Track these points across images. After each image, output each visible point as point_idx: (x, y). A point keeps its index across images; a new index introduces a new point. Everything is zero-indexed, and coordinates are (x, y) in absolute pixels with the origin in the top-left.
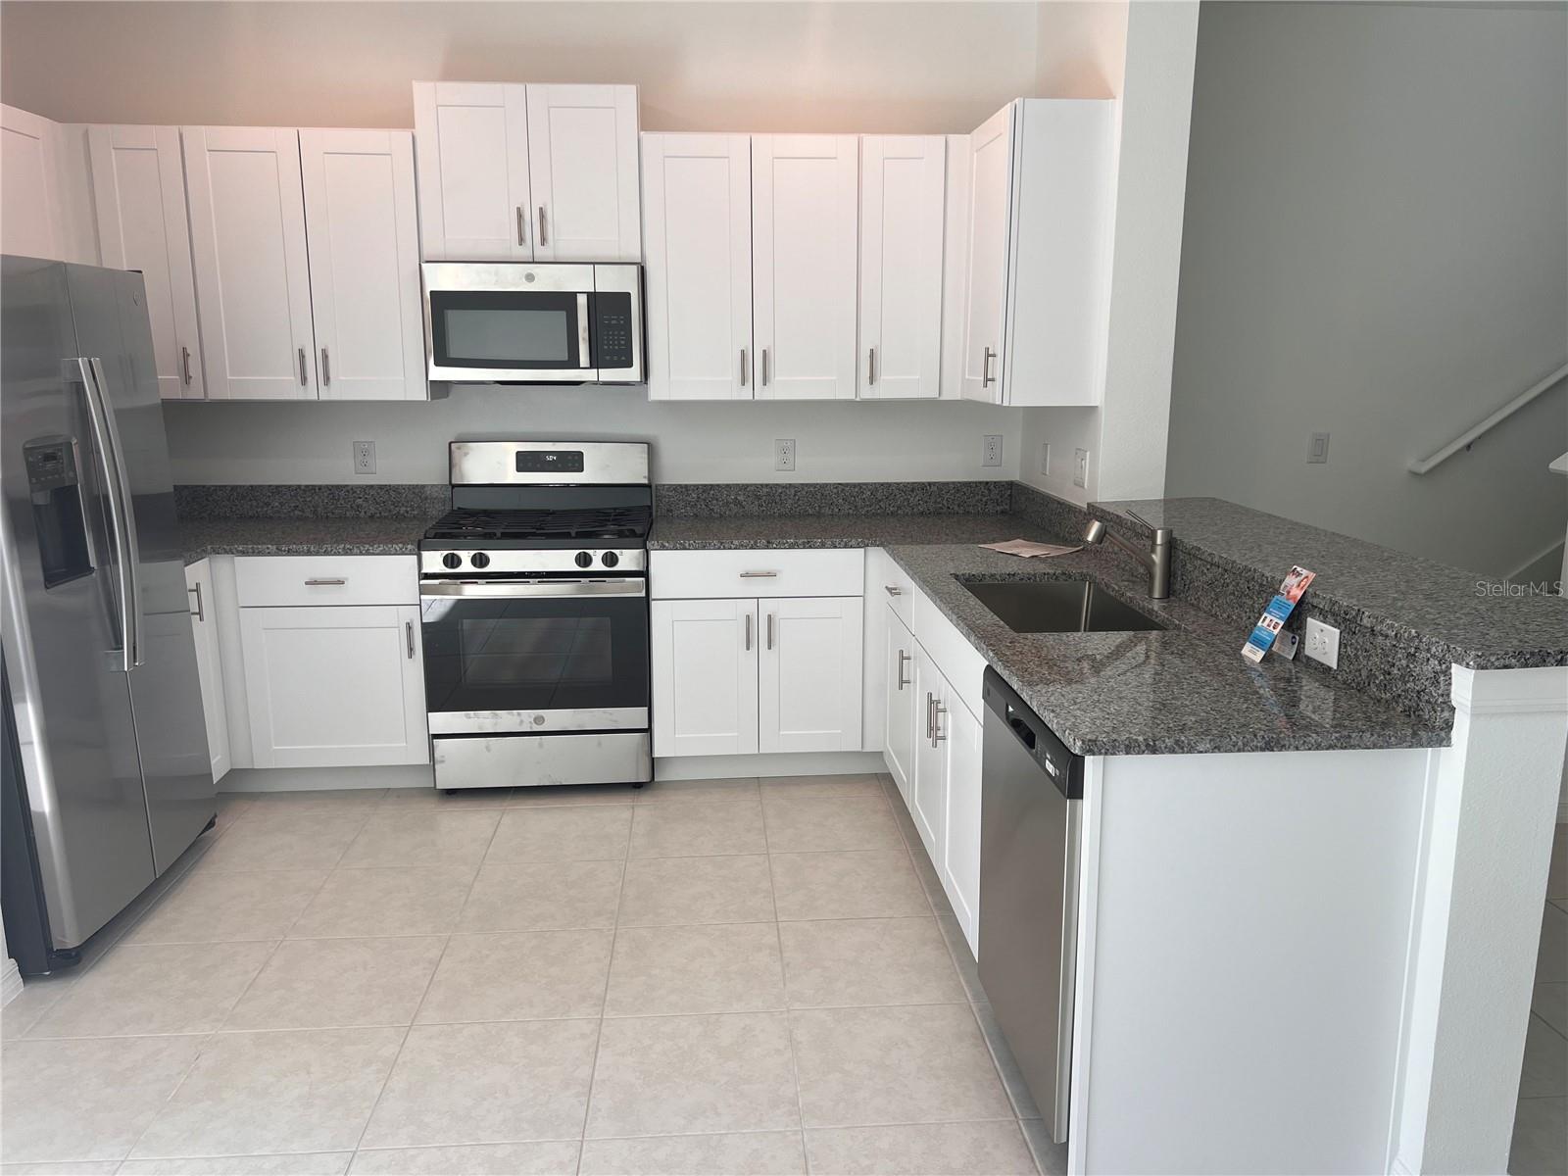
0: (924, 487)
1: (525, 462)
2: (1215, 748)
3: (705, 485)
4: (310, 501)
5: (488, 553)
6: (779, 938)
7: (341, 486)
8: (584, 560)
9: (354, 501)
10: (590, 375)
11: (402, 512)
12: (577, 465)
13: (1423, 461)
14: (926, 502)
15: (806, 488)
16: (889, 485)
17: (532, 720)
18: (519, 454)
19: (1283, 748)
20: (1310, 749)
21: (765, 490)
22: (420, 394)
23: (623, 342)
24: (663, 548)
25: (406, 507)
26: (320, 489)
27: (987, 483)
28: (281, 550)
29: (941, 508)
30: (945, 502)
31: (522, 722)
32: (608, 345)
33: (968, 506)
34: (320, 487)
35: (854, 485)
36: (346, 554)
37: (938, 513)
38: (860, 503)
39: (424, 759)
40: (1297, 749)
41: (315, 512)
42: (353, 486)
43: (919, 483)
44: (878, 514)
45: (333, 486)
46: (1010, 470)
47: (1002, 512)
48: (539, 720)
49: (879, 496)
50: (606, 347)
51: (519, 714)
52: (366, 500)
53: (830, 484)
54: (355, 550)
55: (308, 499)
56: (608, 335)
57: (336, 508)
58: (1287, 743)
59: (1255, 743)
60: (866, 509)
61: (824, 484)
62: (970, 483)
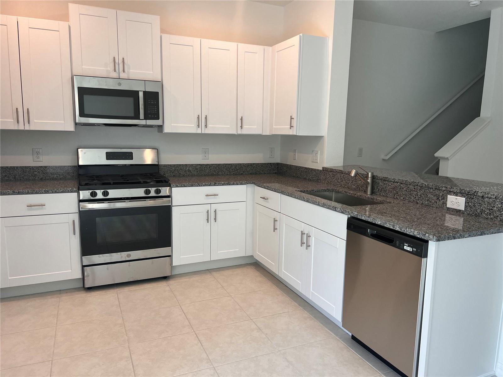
0: (251, 165)
1: (109, 156)
2: (469, 236)
3: (178, 165)
4: (13, 173)
5: (109, 191)
6: (257, 325)
7: (27, 167)
8: (148, 192)
9: (33, 173)
10: (143, 122)
11: (55, 177)
12: (130, 157)
13: (386, 156)
14: (252, 170)
15: (213, 165)
16: (241, 164)
17: (126, 256)
18: (107, 153)
19: (485, 234)
20: (491, 234)
21: (199, 166)
22: (71, 128)
23: (156, 110)
24: (177, 186)
25: (57, 175)
26: (17, 168)
27: (271, 163)
28: (15, 192)
29: (257, 172)
30: (258, 170)
31: (122, 257)
32: (150, 111)
33: (265, 171)
34: (17, 167)
35: (229, 164)
36: (46, 193)
37: (256, 174)
38: (231, 170)
39: (79, 276)
40: (488, 234)
41: (15, 178)
42: (32, 166)
43: (250, 164)
44: (237, 174)
45: (23, 167)
46: (277, 159)
47: (275, 173)
48: (129, 256)
49: (237, 168)
50: (149, 112)
51: (121, 254)
52: (39, 172)
53: (221, 164)
54: (50, 191)
55: (11, 172)
56: (150, 107)
57: (25, 176)
58: (486, 232)
59: (478, 233)
60: (233, 172)
61: (219, 164)
62: (265, 163)
